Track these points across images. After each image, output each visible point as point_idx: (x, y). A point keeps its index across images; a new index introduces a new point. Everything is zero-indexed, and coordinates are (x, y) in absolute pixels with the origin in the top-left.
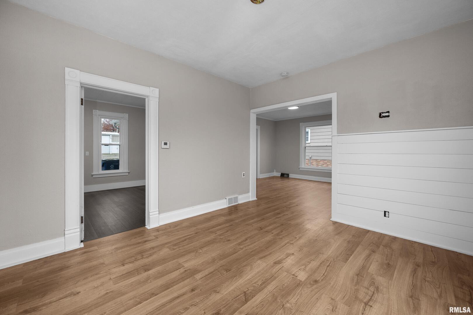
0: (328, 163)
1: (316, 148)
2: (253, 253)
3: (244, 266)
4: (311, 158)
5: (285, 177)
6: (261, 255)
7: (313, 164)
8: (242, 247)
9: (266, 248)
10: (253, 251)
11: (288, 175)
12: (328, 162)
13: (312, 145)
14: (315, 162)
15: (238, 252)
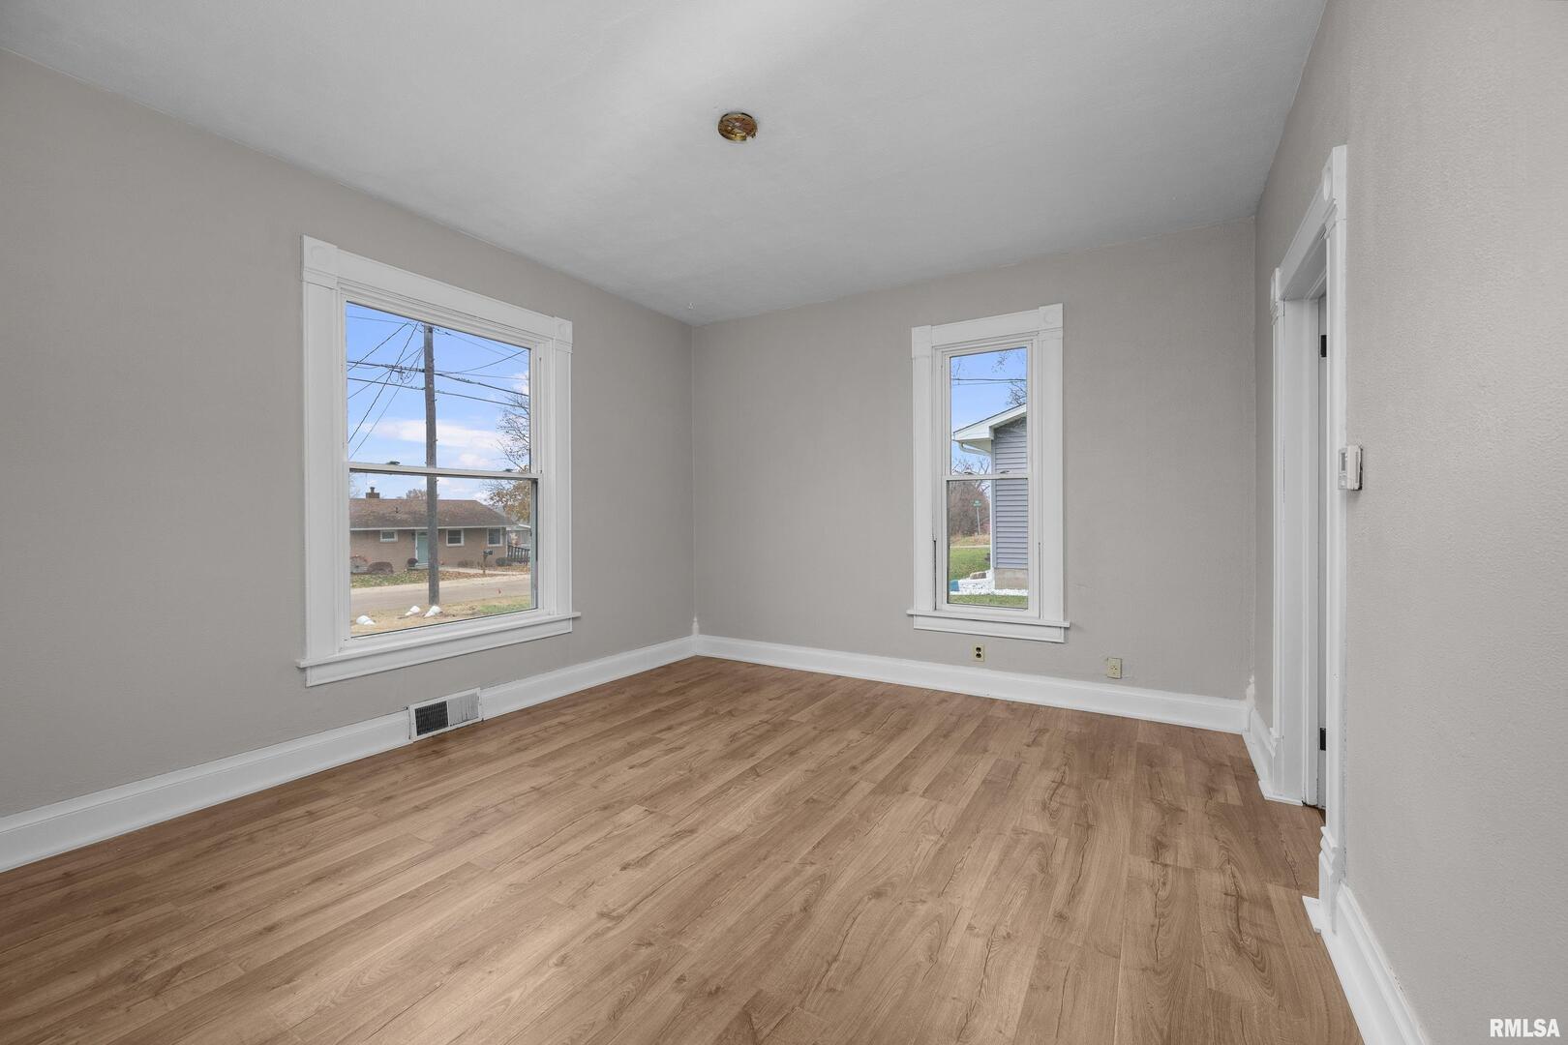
2: (762, 852)
3: (777, 813)
6: (734, 848)
8: (810, 870)
9: (717, 876)
10: (764, 859)
15: (811, 848)
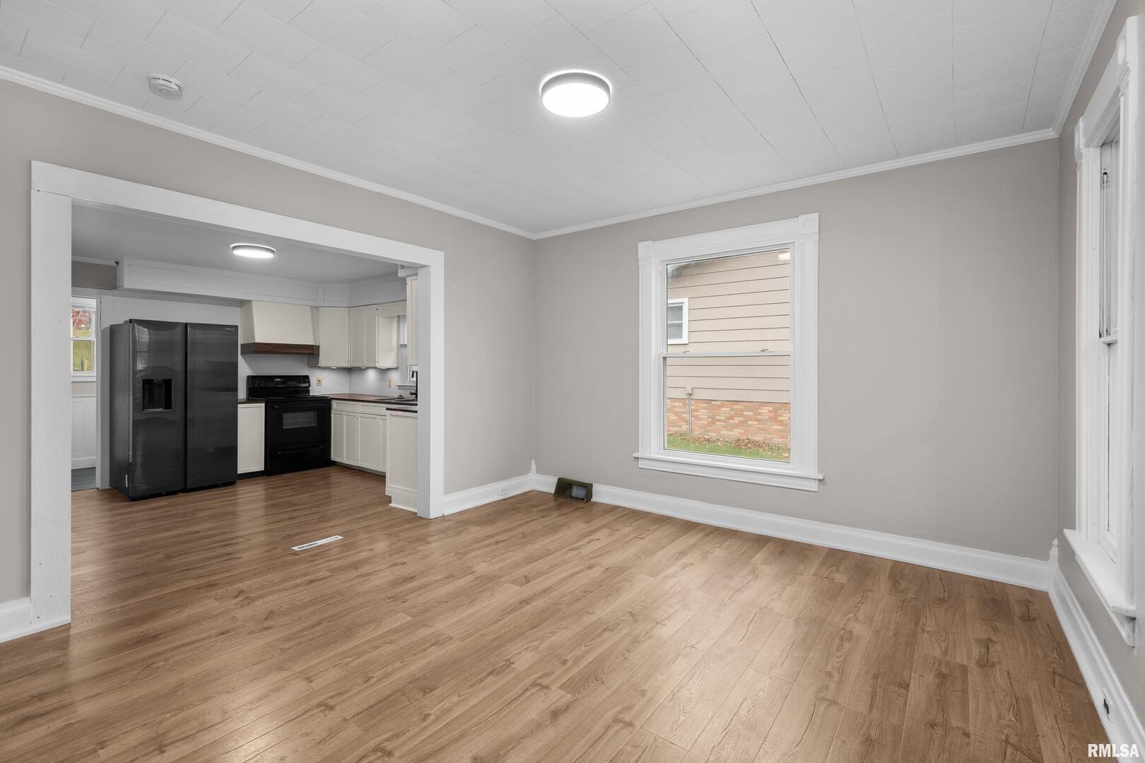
0: (745, 413)
1: (708, 361)
4: (690, 395)
5: (577, 499)
7: (696, 417)
11: (588, 488)
12: (747, 409)
13: (693, 350)
14: (705, 408)
